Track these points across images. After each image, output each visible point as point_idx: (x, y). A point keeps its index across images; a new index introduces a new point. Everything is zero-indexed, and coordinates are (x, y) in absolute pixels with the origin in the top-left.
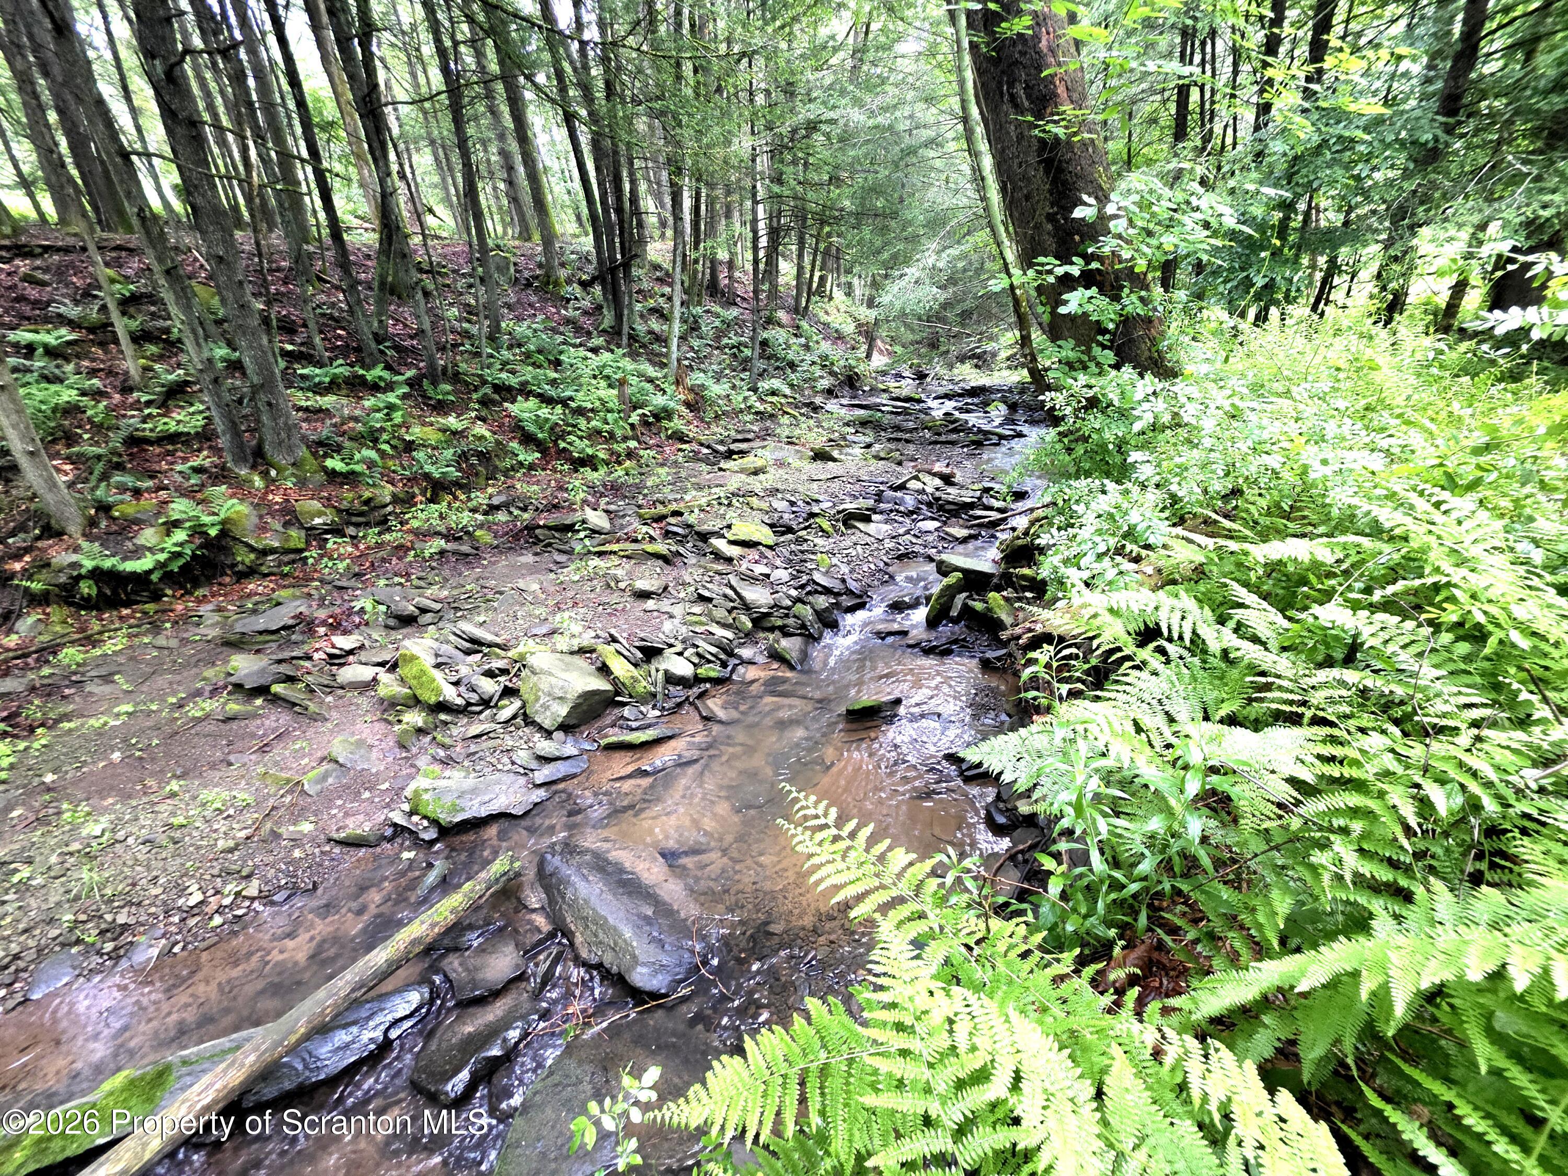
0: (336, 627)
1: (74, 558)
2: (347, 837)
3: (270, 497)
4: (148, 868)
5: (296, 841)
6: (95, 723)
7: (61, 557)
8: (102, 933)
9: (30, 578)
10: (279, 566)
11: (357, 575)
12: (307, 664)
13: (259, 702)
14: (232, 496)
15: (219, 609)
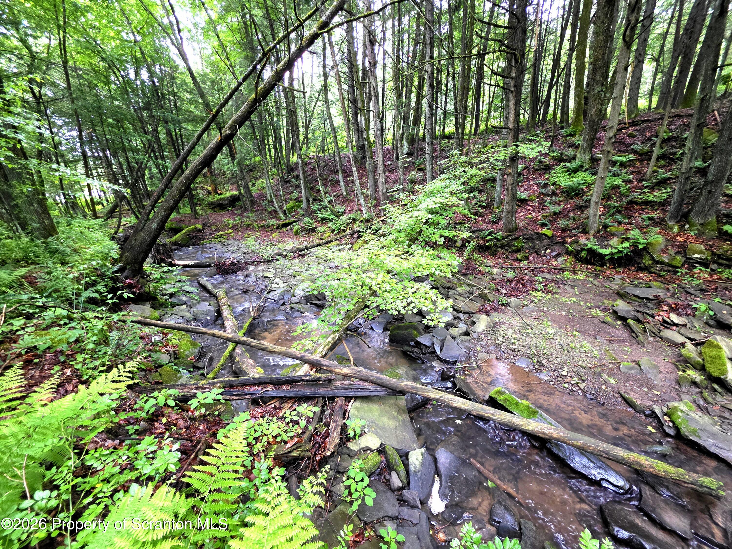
0: (675, 309)
1: (586, 242)
2: (628, 398)
3: (678, 238)
4: (557, 353)
5: (606, 383)
6: (564, 299)
7: (583, 241)
8: (538, 361)
9: (570, 245)
10: (660, 271)
11: (703, 290)
12: (650, 319)
13: (619, 323)
14: (659, 233)
15: (623, 279)
